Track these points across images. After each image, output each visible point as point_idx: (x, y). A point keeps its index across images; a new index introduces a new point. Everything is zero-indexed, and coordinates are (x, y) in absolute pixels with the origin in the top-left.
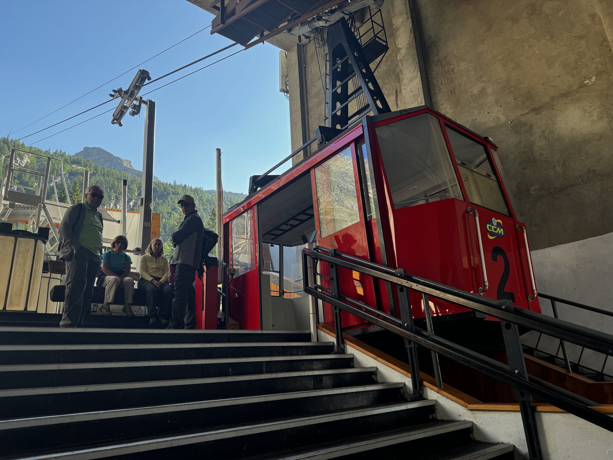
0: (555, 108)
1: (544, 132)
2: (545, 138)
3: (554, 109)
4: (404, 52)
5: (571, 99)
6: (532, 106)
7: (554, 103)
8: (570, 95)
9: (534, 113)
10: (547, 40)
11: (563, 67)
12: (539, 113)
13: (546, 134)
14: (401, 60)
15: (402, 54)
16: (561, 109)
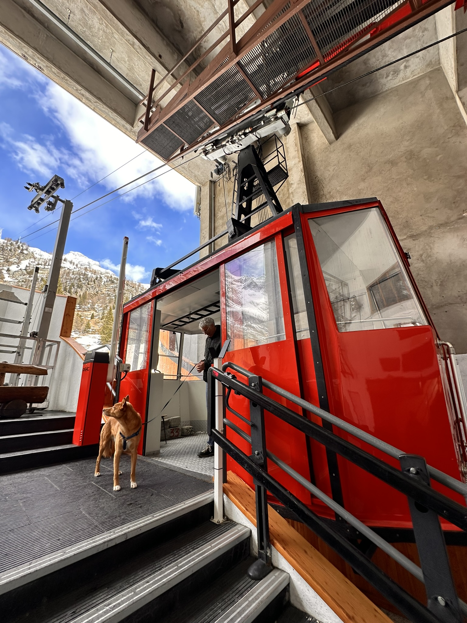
0: (433, 236)
1: (421, 255)
2: (423, 261)
3: (431, 236)
4: (295, 187)
5: (450, 229)
6: (409, 233)
7: (432, 231)
8: (448, 225)
9: (412, 239)
10: (425, 179)
11: (441, 202)
12: (417, 239)
13: (423, 257)
14: (292, 193)
15: (293, 188)
16: (439, 237)
